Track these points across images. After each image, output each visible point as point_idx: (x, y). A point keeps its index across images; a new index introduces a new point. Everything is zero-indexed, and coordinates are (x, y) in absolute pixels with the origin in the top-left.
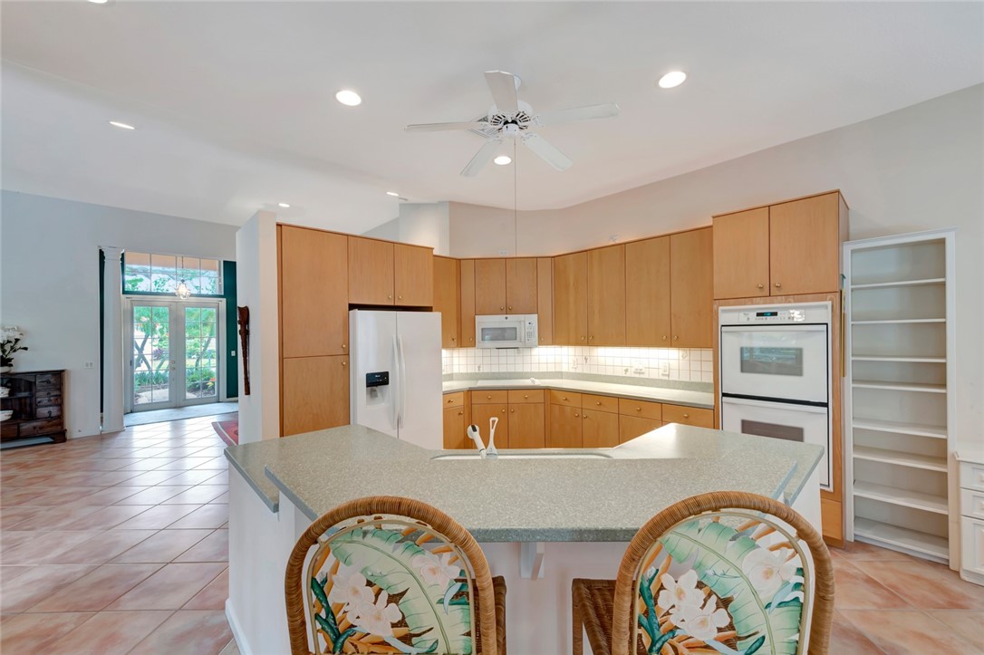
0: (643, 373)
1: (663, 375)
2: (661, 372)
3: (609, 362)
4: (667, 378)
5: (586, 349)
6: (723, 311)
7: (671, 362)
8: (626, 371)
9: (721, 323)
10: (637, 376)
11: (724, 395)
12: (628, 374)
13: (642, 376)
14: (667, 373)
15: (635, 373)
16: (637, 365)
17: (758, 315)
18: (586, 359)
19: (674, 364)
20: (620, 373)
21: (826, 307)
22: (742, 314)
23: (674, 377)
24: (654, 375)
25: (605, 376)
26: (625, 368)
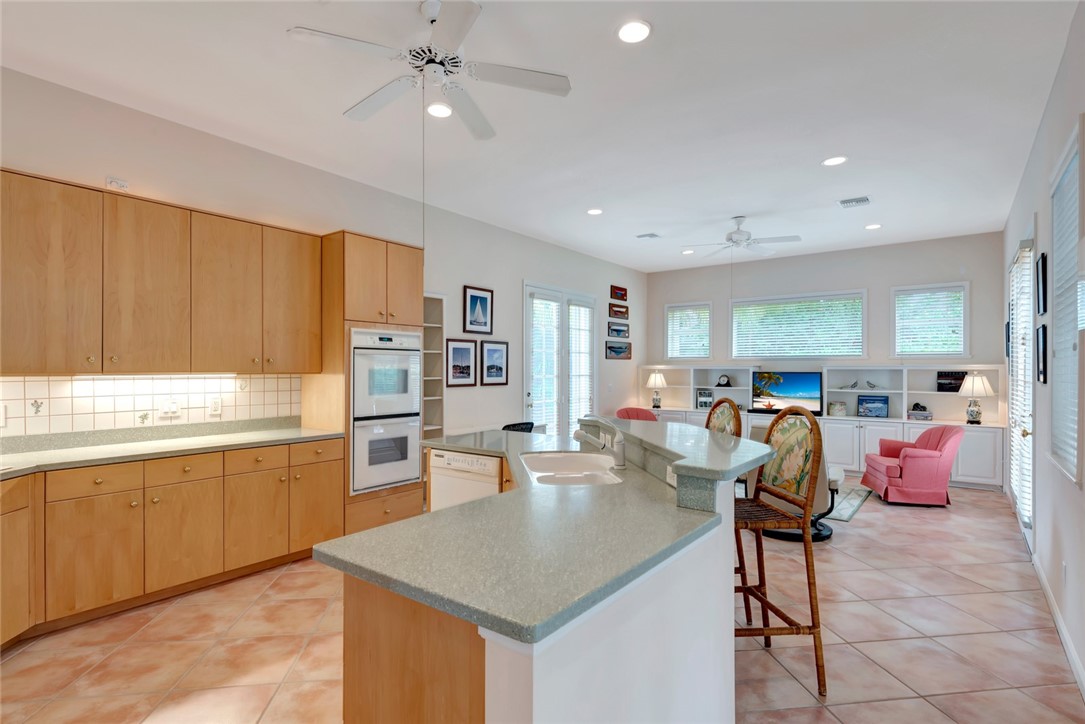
0: (178, 417)
1: (212, 416)
2: (209, 411)
3: (103, 405)
4: (217, 420)
5: (37, 386)
6: (356, 332)
7: (224, 396)
8: (144, 417)
9: (353, 345)
10: (168, 423)
11: (356, 419)
12: (148, 423)
13: (175, 422)
14: (219, 412)
15: (162, 418)
16: (164, 405)
17: (381, 339)
18: (37, 405)
19: (229, 399)
20: (129, 422)
21: (419, 337)
22: (368, 337)
23: (229, 417)
24: (197, 417)
25: (94, 433)
26: (141, 413)
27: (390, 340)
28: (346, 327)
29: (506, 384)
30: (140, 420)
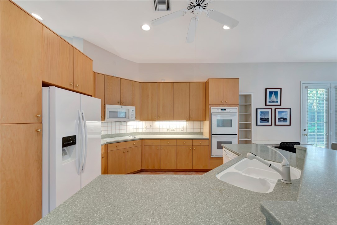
0: (174, 130)
1: (181, 130)
2: (181, 129)
3: (161, 127)
4: (182, 131)
5: (151, 123)
6: (212, 108)
7: (184, 126)
8: (168, 130)
9: (212, 112)
10: (172, 131)
11: (212, 134)
12: (169, 131)
13: (174, 131)
14: (183, 130)
15: (171, 130)
16: (172, 127)
17: (221, 110)
18: (151, 126)
19: (185, 126)
20: (165, 131)
21: (237, 108)
22: (217, 110)
23: (185, 131)
24: (178, 131)
25: (159, 132)
26: (167, 129)
27: (225, 110)
28: (210, 107)
29: (290, 125)
30: (167, 130)
